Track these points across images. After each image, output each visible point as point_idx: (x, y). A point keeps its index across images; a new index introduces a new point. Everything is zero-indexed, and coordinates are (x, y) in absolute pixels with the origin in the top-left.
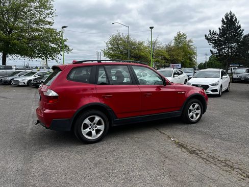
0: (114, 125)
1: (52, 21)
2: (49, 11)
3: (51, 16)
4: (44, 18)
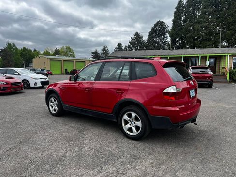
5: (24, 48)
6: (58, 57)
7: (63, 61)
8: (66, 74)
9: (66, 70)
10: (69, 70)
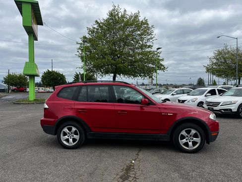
0: (90, 137)
1: (152, 45)
2: (149, 37)
3: (151, 40)
4: (145, 43)
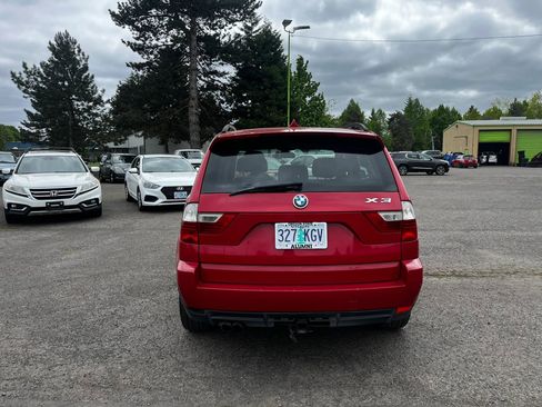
5: (441, 107)
6: (506, 123)
7: (514, 132)
8: (519, 165)
9: (521, 154)
10: (529, 156)
